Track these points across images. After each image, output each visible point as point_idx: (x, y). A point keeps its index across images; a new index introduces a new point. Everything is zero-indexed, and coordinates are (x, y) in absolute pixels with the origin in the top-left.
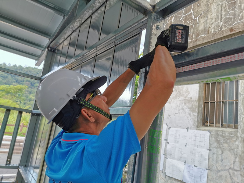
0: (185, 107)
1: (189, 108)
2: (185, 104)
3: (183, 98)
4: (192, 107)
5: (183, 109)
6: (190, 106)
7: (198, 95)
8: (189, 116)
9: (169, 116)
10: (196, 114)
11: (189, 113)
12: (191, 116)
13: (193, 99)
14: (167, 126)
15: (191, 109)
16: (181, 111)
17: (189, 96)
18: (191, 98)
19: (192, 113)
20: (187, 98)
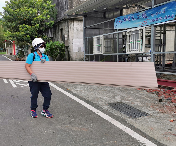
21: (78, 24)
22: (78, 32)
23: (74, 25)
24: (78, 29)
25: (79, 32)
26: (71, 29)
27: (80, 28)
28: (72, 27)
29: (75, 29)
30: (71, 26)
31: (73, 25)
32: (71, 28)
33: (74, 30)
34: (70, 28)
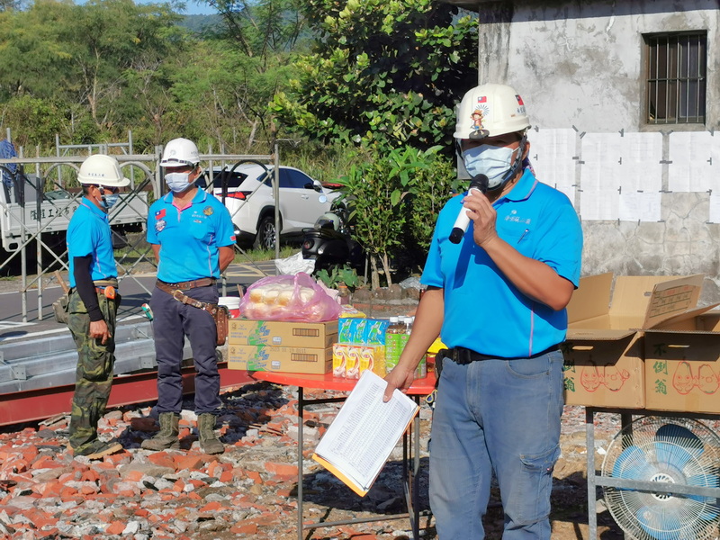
0: (614, 92)
1: (624, 94)
2: (614, 86)
3: (609, 74)
4: (629, 92)
5: (610, 96)
6: (625, 90)
7: (639, 69)
8: (623, 108)
9: (580, 110)
10: (637, 104)
11: (623, 104)
12: (627, 109)
13: (629, 77)
14: (577, 131)
15: (628, 95)
16: (606, 99)
17: (621, 72)
18: (626, 75)
19: (629, 103)
20: (617, 75)
21: (544, 29)
22: (539, 78)
23: (512, 34)
24: (537, 59)
25: (548, 82)
26: (494, 64)
27: (556, 51)
28: (497, 52)
29: (516, 62)
30: (495, 48)
31: (504, 40)
32: (493, 55)
33: (511, 70)
34: (487, 60)
